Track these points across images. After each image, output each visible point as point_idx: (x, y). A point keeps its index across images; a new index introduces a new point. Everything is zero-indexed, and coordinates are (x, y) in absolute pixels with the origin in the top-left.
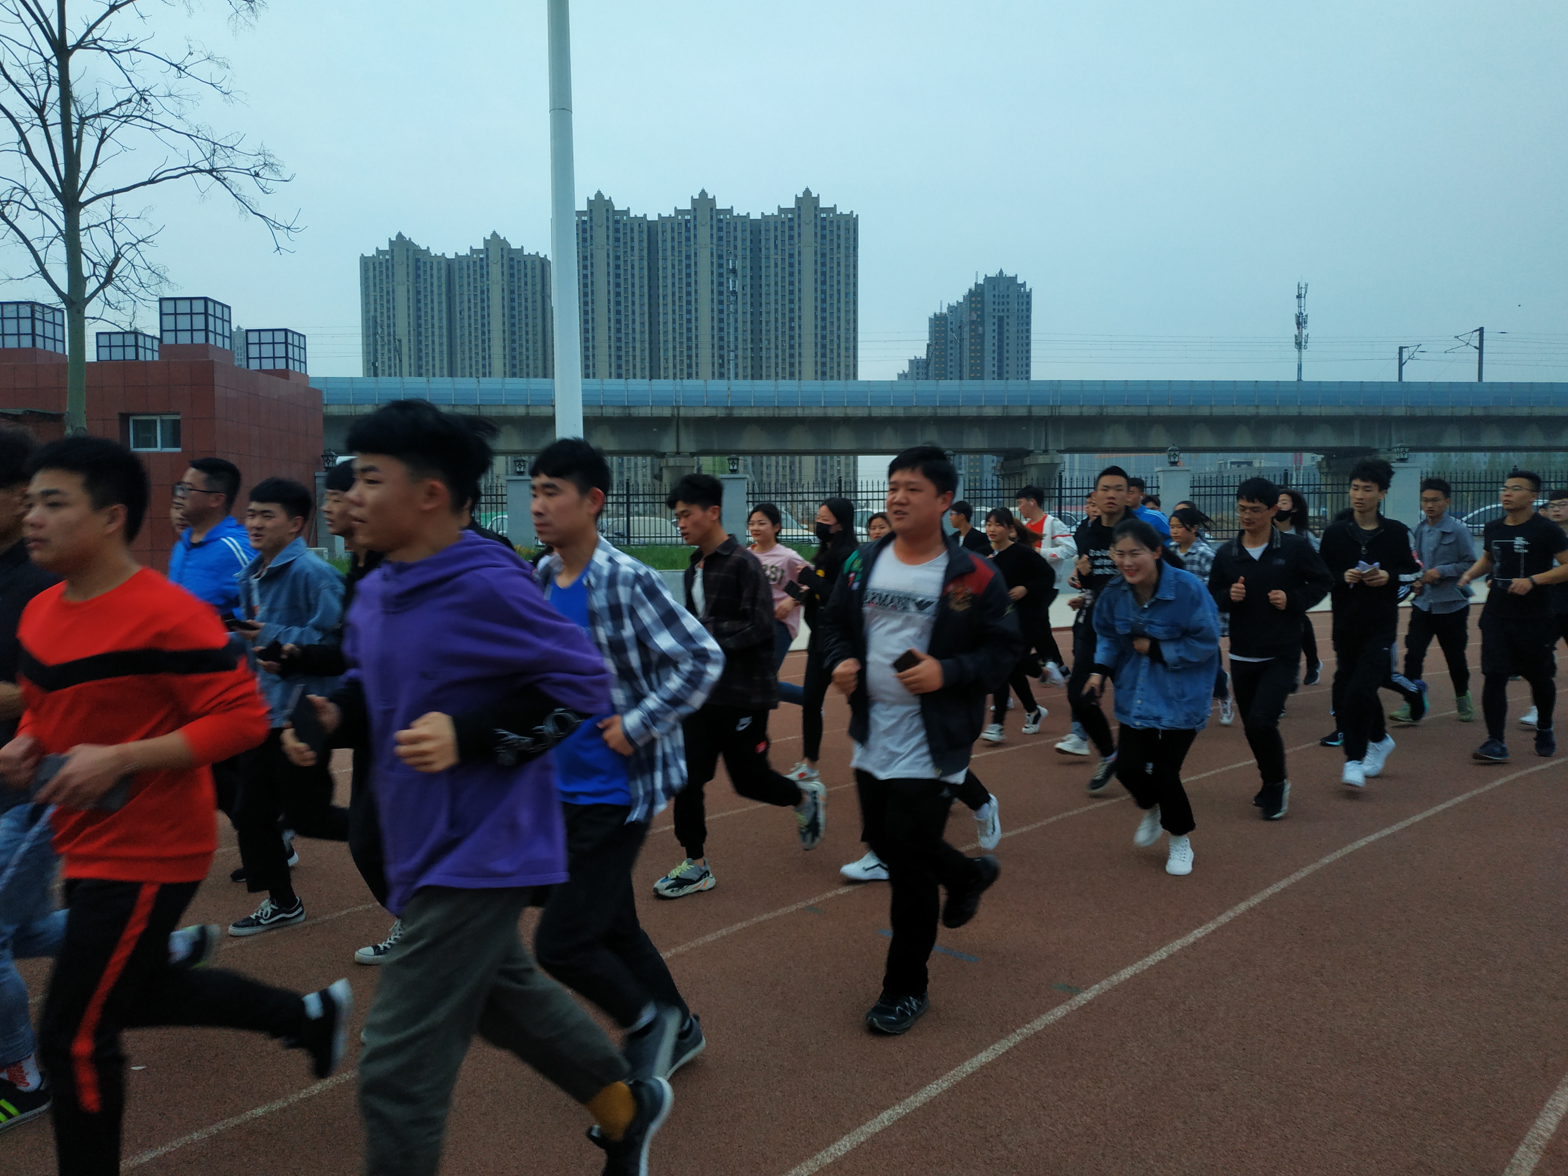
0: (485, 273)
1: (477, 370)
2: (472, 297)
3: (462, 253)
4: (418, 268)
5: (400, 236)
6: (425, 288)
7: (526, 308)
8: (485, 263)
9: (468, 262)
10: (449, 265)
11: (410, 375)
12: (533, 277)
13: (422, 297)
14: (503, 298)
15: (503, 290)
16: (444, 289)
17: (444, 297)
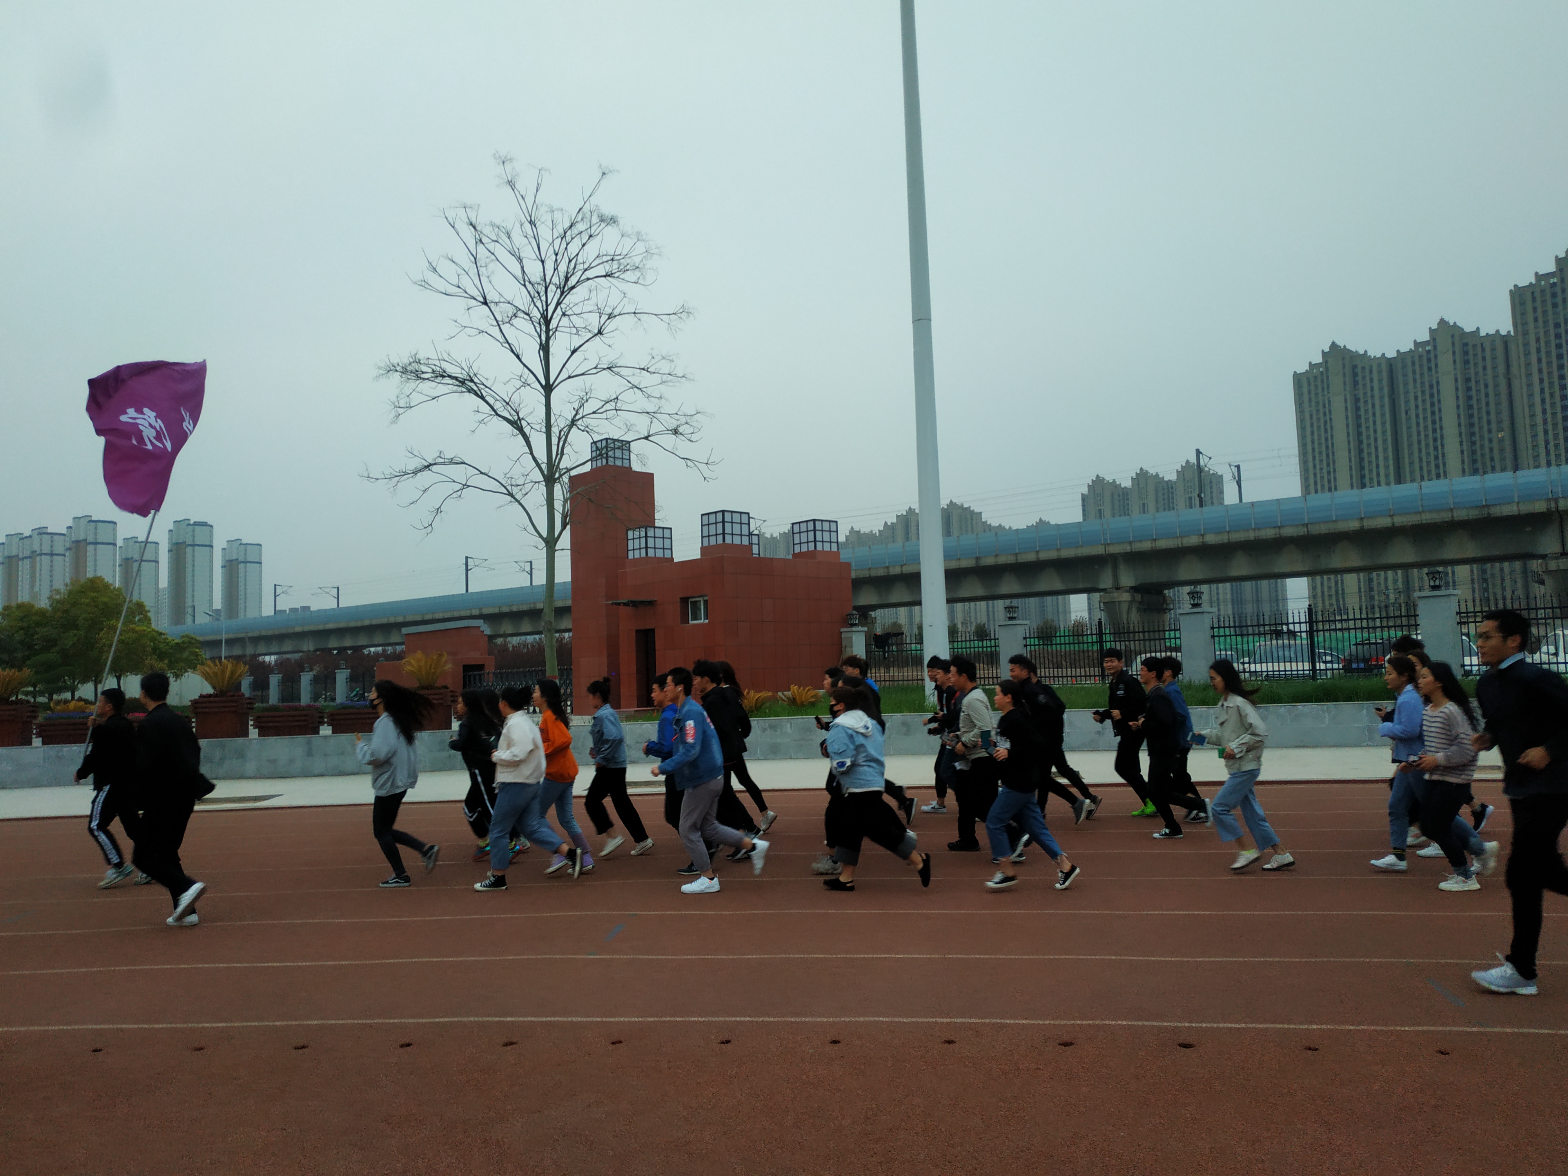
0: (1433, 366)
1: (1429, 472)
2: (1419, 394)
3: (1404, 349)
4: (1355, 375)
5: (1334, 345)
6: (1365, 394)
7: (1487, 395)
8: (1432, 356)
9: (1413, 357)
10: (1391, 365)
11: (1352, 487)
12: (1494, 358)
13: (1361, 404)
14: (1457, 389)
15: (1456, 380)
16: (1386, 390)
17: (1386, 400)
